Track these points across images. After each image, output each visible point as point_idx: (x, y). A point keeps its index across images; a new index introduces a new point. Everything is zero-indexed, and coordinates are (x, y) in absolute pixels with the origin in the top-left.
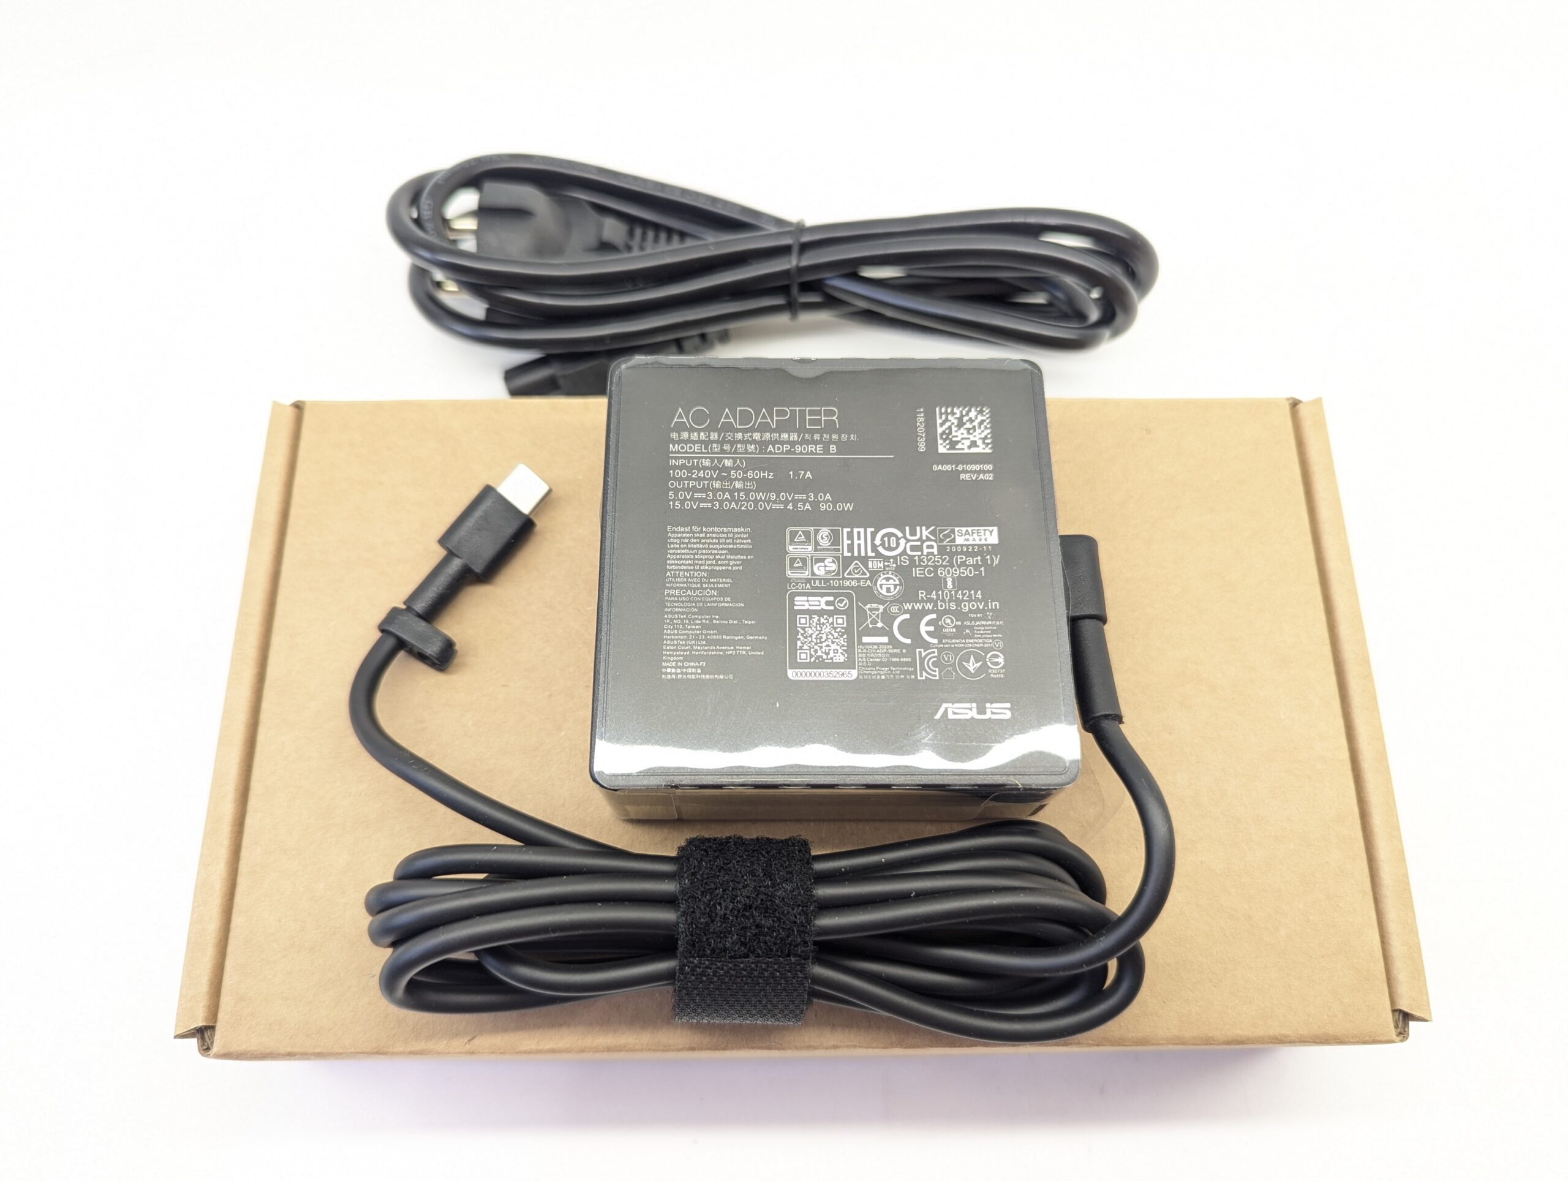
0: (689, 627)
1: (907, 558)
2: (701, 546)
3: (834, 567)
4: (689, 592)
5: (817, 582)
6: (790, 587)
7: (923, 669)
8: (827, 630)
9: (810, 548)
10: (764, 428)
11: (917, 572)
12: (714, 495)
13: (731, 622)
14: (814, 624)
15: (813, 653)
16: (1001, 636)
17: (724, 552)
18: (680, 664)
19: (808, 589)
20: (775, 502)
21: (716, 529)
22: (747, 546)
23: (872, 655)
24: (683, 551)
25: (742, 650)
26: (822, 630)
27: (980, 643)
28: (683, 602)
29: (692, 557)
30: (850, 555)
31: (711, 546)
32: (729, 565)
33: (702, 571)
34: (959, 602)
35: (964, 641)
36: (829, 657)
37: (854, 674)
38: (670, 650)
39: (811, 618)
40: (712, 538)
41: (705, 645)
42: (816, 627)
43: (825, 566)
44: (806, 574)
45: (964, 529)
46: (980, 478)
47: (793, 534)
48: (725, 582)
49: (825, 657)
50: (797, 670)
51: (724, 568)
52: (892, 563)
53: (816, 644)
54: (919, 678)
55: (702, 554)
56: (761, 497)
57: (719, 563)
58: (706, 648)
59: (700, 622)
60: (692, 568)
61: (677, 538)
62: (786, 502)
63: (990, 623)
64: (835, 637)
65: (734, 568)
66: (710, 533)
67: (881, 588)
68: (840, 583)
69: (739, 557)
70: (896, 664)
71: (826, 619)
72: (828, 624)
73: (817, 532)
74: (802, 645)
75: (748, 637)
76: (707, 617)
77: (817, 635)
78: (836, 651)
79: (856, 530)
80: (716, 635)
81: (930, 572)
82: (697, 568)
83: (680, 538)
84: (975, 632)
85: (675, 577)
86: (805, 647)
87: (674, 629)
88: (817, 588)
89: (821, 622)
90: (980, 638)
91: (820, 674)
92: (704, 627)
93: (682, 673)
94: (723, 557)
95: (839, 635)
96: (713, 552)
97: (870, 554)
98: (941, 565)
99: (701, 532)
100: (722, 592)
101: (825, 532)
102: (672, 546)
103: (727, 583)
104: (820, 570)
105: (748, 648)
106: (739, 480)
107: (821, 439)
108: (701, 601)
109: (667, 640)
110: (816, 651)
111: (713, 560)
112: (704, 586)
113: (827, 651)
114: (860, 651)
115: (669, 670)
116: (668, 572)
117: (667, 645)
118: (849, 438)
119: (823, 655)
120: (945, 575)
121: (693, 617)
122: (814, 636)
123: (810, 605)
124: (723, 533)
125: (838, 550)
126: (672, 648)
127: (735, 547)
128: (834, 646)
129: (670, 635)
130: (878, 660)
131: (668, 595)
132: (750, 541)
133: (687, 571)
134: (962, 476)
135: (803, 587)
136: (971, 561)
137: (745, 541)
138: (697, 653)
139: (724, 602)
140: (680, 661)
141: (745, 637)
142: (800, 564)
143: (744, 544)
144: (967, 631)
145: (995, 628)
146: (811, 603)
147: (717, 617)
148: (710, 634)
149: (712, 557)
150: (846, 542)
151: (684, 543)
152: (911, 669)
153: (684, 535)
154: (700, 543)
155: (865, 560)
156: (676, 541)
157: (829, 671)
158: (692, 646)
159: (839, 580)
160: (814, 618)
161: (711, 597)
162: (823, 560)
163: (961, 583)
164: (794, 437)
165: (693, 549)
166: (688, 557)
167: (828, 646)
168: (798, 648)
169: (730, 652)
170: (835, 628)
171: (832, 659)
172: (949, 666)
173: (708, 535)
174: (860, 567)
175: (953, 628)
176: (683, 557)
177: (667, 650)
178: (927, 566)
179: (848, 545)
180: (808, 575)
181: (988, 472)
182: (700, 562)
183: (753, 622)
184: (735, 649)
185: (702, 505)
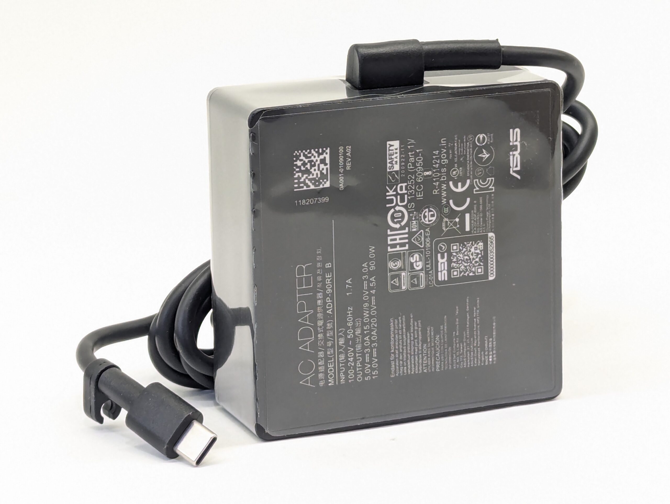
0: (462, 351)
1: (409, 204)
2: (405, 351)
3: (416, 256)
4: (438, 355)
5: (427, 266)
6: (432, 285)
7: (487, 189)
8: (461, 256)
9: (403, 274)
10: (314, 319)
11: (420, 196)
12: (367, 347)
13: (457, 323)
14: (457, 265)
15: (477, 264)
16: (465, 136)
17: (408, 335)
18: (486, 353)
19: (433, 272)
20: (370, 303)
21: (392, 343)
22: (404, 319)
23: (478, 224)
24: (409, 363)
25: (476, 312)
26: (461, 260)
27: (470, 150)
28: (444, 358)
29: (413, 356)
30: (407, 245)
31: (405, 344)
32: (418, 330)
33: (422, 348)
34: (441, 166)
35: (468, 162)
36: (480, 253)
37: (491, 235)
38: (477, 361)
39: (453, 268)
40: (399, 344)
41: (474, 339)
42: (460, 264)
43: (416, 261)
44: (422, 274)
45: (389, 165)
46: (349, 155)
47: (394, 287)
48: (430, 331)
49: (480, 256)
50: (489, 274)
51: (420, 333)
52: (413, 215)
53: (471, 263)
54: (493, 191)
55: (410, 350)
56: (367, 314)
57: (416, 337)
58: (475, 337)
59: (458, 345)
60: (420, 355)
61: (399, 369)
62: (370, 295)
63: (456, 144)
64: (466, 250)
65: (420, 326)
66: (395, 347)
67: (431, 220)
68: (428, 250)
69: (411, 324)
70: (484, 206)
71: (454, 257)
72: (457, 256)
73: (391, 270)
74: (472, 273)
75: (468, 310)
76: (454, 339)
77: (465, 263)
78: (476, 249)
79: (389, 242)
80: (466, 332)
81: (420, 188)
82: (420, 352)
83: (399, 367)
84: (462, 154)
85: (427, 366)
86: (473, 269)
87: (463, 361)
88: (432, 266)
89: (456, 260)
90: (466, 150)
91: (492, 258)
92: (461, 341)
93: (492, 351)
94: (412, 335)
95: (464, 248)
96: (408, 342)
97: (407, 230)
98: (415, 179)
99: (394, 353)
100: (437, 332)
101: (391, 265)
102: (405, 372)
103: (431, 329)
104: (419, 266)
105: (475, 309)
106: (354, 331)
107: (321, 275)
108: (444, 346)
109: (470, 364)
110: (476, 262)
111: (414, 342)
112: (433, 345)
113: (475, 254)
114: (475, 232)
115: (490, 360)
116: (424, 371)
117: (474, 363)
118: (319, 255)
119: (478, 257)
120: (422, 177)
121: (454, 349)
122: (466, 264)
123: (444, 269)
124: (395, 337)
125: (404, 253)
126: (476, 360)
127: (404, 328)
128: (473, 250)
129: (467, 363)
130: (481, 219)
131: (440, 368)
132: (400, 318)
133: (423, 358)
134: (348, 168)
135: (431, 276)
136: (412, 159)
137: (400, 321)
138: (479, 343)
139: (443, 330)
140: (484, 353)
141: (467, 312)
142: (415, 279)
143: (402, 322)
144: (462, 159)
145: (459, 141)
146: (443, 269)
147: (454, 333)
148: (466, 336)
149: (413, 342)
150: (398, 248)
151: (403, 364)
152: (487, 197)
153: (397, 364)
154: (402, 353)
155: (411, 234)
156: (401, 370)
157: (489, 252)
158: (474, 347)
159: (425, 251)
160: (453, 265)
161: (440, 339)
162: (412, 264)
163: (428, 166)
164: (320, 295)
165: (407, 357)
166: (413, 360)
167: (472, 254)
168: (474, 275)
169: (478, 320)
170: (460, 250)
171: (481, 251)
172: (485, 170)
173: (397, 347)
174: (416, 237)
175: (459, 169)
176: (413, 362)
177: (477, 364)
178: (415, 190)
179: (400, 247)
180: (423, 273)
181: (345, 149)
182: (416, 350)
183: (457, 308)
184: (476, 317)
185: (375, 355)
